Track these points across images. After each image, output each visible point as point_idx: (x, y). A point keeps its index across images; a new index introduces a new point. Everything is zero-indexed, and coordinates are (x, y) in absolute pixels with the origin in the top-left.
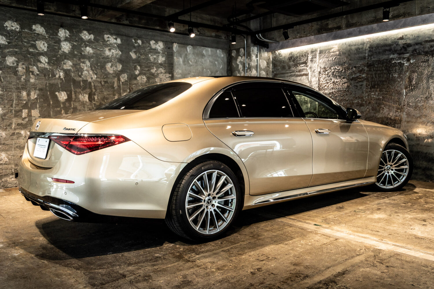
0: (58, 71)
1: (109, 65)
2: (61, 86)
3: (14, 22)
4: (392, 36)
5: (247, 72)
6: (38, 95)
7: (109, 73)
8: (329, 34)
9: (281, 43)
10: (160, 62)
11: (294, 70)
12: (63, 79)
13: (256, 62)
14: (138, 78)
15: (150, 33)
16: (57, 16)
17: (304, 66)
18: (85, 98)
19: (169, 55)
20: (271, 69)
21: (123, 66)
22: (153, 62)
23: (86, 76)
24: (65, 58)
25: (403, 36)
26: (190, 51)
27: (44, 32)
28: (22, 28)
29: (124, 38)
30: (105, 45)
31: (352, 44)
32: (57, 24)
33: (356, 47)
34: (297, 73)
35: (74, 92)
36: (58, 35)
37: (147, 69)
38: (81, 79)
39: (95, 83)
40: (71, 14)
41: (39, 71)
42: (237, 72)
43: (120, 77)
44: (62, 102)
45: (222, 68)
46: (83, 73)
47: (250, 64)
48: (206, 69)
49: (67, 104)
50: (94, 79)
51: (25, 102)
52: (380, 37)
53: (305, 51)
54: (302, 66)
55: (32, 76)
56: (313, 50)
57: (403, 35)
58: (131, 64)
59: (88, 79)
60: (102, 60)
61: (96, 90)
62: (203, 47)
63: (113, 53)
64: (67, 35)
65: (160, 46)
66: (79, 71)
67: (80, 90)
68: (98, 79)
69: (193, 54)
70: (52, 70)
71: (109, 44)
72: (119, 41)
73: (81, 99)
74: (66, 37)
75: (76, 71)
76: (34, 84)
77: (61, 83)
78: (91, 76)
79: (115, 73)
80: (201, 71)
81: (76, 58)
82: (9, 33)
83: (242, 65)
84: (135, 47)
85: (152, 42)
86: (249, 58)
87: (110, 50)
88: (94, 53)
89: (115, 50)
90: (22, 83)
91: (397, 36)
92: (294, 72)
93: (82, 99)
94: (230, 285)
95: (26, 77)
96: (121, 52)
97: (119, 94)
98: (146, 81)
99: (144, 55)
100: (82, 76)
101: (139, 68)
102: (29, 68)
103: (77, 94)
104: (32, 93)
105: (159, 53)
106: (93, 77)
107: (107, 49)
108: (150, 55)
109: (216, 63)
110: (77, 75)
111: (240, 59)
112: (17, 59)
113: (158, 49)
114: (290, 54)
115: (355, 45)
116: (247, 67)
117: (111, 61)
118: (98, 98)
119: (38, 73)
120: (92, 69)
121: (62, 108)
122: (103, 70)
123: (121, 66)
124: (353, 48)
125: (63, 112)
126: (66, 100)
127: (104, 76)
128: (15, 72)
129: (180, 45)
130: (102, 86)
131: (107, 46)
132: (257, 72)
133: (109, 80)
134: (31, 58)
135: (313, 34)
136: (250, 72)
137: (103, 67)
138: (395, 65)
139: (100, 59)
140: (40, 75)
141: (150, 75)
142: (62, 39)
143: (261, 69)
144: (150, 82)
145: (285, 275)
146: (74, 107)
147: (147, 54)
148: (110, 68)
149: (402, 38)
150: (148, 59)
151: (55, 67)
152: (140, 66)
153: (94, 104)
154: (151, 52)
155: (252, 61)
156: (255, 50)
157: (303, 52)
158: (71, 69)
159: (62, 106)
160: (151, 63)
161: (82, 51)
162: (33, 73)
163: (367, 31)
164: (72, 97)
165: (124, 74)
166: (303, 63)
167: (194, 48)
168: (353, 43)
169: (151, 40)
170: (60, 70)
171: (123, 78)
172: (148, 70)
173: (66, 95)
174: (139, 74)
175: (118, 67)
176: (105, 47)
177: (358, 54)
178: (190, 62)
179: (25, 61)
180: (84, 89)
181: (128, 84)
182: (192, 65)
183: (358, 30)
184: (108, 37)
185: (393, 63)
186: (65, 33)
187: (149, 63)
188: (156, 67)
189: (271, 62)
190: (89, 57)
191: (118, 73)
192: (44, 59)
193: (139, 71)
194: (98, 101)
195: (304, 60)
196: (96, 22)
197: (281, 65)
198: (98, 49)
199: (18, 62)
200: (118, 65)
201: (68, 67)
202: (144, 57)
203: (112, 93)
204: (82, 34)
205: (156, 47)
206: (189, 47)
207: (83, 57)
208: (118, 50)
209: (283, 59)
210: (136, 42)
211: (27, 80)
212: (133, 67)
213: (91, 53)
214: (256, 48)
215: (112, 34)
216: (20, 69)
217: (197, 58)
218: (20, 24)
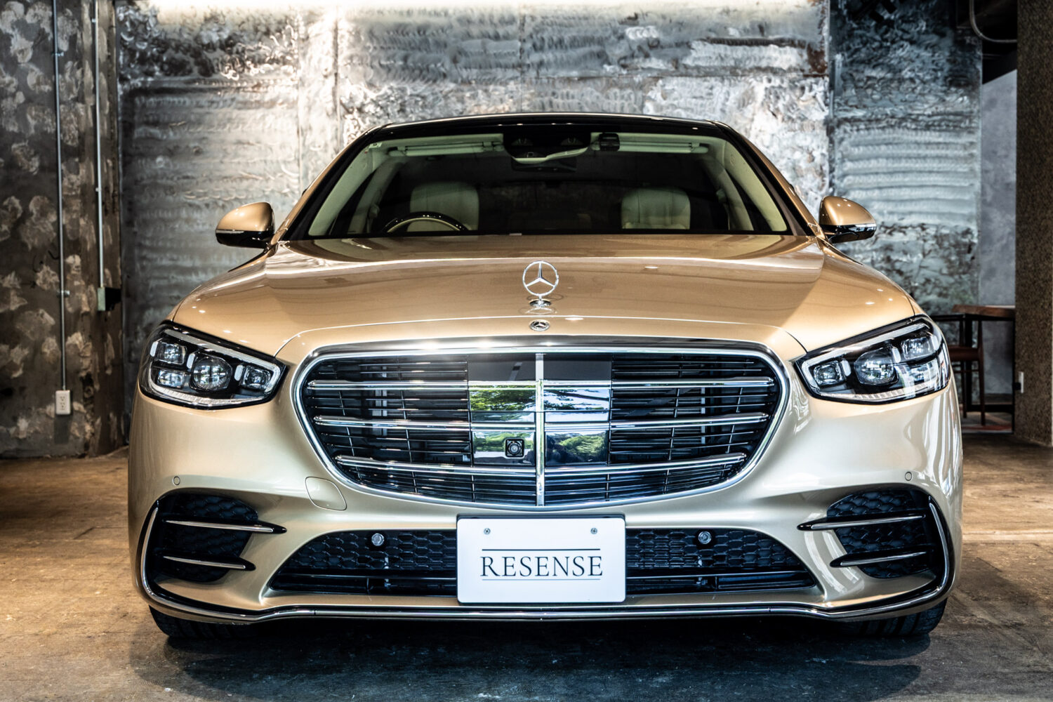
4: (605, 12)
5: (62, 72)
11: (231, 81)
13: (90, 32)
17: (274, 71)
20: (115, 70)
25: (637, 15)
31: (470, 16)
33: (487, 27)
34: (240, 96)
47: (79, 42)
53: (280, 17)
54: (269, 72)
57: (638, 12)
83: (28, 38)
91: (620, 11)
92: (230, 89)
115: (481, 22)
116: (59, 51)
124: (474, 29)
132: (95, 76)
136: (79, 73)
149: (633, 20)
155: (84, 27)
189: (115, 42)
197: (165, 59)
209: (174, 36)
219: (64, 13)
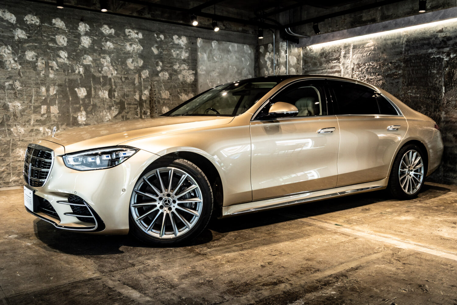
0: (78, 66)
1: (129, 61)
2: (80, 81)
3: (34, 15)
4: (431, 29)
5: (275, 69)
6: (57, 91)
7: (130, 69)
8: (363, 27)
9: (312, 38)
10: (183, 58)
11: (326, 67)
12: (83, 75)
13: (285, 58)
14: (160, 75)
15: (173, 28)
16: (77, 10)
17: (336, 62)
18: (104, 94)
19: (193, 51)
20: (301, 66)
21: (144, 62)
22: (176, 58)
23: (106, 72)
24: (85, 54)
25: (442, 29)
26: (215, 46)
27: (64, 27)
28: (42, 22)
29: (147, 32)
30: (126, 39)
31: (388, 38)
32: (77, 17)
33: (392, 41)
34: (329, 70)
35: (94, 88)
36: (77, 29)
37: (169, 65)
38: (101, 75)
39: (115, 79)
40: (92, 8)
41: (58, 66)
42: (265, 69)
43: (142, 73)
44: (81, 98)
45: (249, 65)
46: (103, 69)
47: (279, 61)
48: (231, 66)
49: (87, 101)
50: (114, 75)
51: (44, 98)
52: (418, 30)
53: (338, 46)
55: (51, 71)
56: (346, 45)
57: (443, 27)
58: (153, 60)
59: (108, 75)
60: (123, 55)
61: (116, 86)
62: (228, 43)
63: (134, 48)
64: (87, 30)
65: (183, 41)
66: (99, 67)
67: (100, 86)
68: (118, 75)
69: (219, 49)
70: (72, 66)
71: (130, 39)
72: (140, 36)
73: (100, 96)
74: (86, 32)
75: (96, 66)
76: (53, 80)
77: (80, 79)
78: (112, 71)
79: (136, 69)
80: (226, 67)
81: (96, 53)
82: (29, 27)
83: (270, 61)
84: (157, 42)
85: (175, 37)
86: (277, 53)
87: (131, 45)
88: (114, 48)
89: (137, 46)
90: (41, 79)
91: (436, 28)
92: (326, 69)
93: (102, 95)
94: (238, 276)
95: (46, 72)
96: (143, 47)
97: (140, 91)
98: (168, 78)
99: (166, 51)
100: (102, 72)
101: (161, 64)
102: (48, 63)
103: (97, 90)
104: (51, 89)
105: (182, 48)
106: (113, 72)
107: (128, 44)
108: (172, 51)
109: (243, 59)
110: (97, 71)
111: (268, 55)
112: (36, 54)
113: (181, 44)
114: (321, 50)
115: (391, 39)
116: (275, 64)
117: (132, 57)
118: (118, 95)
119: (57, 68)
120: (112, 65)
121: (82, 104)
122: (124, 66)
123: (142, 62)
124: (389, 42)
125: (82, 108)
126: (85, 96)
127: (124, 72)
128: (35, 67)
129: (204, 40)
130: (123, 82)
131: (128, 40)
132: (286, 69)
133: (130, 77)
134: (51, 53)
135: (346, 27)
136: (279, 69)
137: (124, 63)
138: (434, 60)
139: (120, 54)
140: (60, 70)
141: (173, 71)
142: (82, 34)
143: (290, 66)
144: (173, 79)
145: (296, 269)
146: (93, 104)
147: (170, 50)
148: (131, 64)
149: (441, 31)
150: (171, 55)
151: (75, 62)
152: (162, 62)
153: (114, 101)
154: (173, 47)
155: (281, 57)
156: (284, 45)
157: (336, 48)
158: (90, 64)
159: (81, 102)
160: (174, 59)
161: (103, 46)
162: (52, 67)
163: (403, 24)
164: (91, 93)
165: (145, 70)
166: (335, 59)
167: (219, 43)
168: (389, 36)
169: (174, 34)
170: (79, 66)
171: (144, 74)
172: (171, 66)
173: (86, 92)
174: (161, 71)
175: (139, 62)
176: (126, 42)
177: (394, 49)
178: (214, 58)
179: (45, 55)
180: (104, 85)
181: (150, 81)
182: (217, 62)
183: (394, 22)
184: (130, 32)
185: (432, 58)
186: (86, 27)
187: (172, 59)
188: (178, 63)
189: (302, 59)
190: (109, 53)
191: (139, 69)
192: (63, 54)
193: (161, 67)
194: (118, 97)
195: (337, 56)
196: (117, 16)
197: (312, 62)
198: (119, 44)
199: (37, 57)
200: (139, 61)
201: (88, 62)
202: (166, 53)
203: (133, 90)
204: (103, 28)
205: (179, 43)
206: (214, 43)
207: (103, 52)
208: (139, 45)
209: (314, 55)
210: (158, 37)
211: (46, 76)
212: (155, 63)
213: (111, 48)
214: (285, 43)
215: (133, 29)
216: (39, 64)
217: (222, 54)
218: (40, 18)
219: (276, 54)
